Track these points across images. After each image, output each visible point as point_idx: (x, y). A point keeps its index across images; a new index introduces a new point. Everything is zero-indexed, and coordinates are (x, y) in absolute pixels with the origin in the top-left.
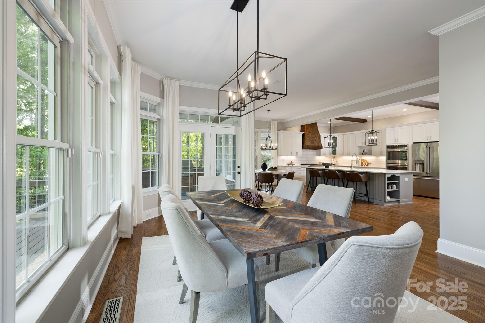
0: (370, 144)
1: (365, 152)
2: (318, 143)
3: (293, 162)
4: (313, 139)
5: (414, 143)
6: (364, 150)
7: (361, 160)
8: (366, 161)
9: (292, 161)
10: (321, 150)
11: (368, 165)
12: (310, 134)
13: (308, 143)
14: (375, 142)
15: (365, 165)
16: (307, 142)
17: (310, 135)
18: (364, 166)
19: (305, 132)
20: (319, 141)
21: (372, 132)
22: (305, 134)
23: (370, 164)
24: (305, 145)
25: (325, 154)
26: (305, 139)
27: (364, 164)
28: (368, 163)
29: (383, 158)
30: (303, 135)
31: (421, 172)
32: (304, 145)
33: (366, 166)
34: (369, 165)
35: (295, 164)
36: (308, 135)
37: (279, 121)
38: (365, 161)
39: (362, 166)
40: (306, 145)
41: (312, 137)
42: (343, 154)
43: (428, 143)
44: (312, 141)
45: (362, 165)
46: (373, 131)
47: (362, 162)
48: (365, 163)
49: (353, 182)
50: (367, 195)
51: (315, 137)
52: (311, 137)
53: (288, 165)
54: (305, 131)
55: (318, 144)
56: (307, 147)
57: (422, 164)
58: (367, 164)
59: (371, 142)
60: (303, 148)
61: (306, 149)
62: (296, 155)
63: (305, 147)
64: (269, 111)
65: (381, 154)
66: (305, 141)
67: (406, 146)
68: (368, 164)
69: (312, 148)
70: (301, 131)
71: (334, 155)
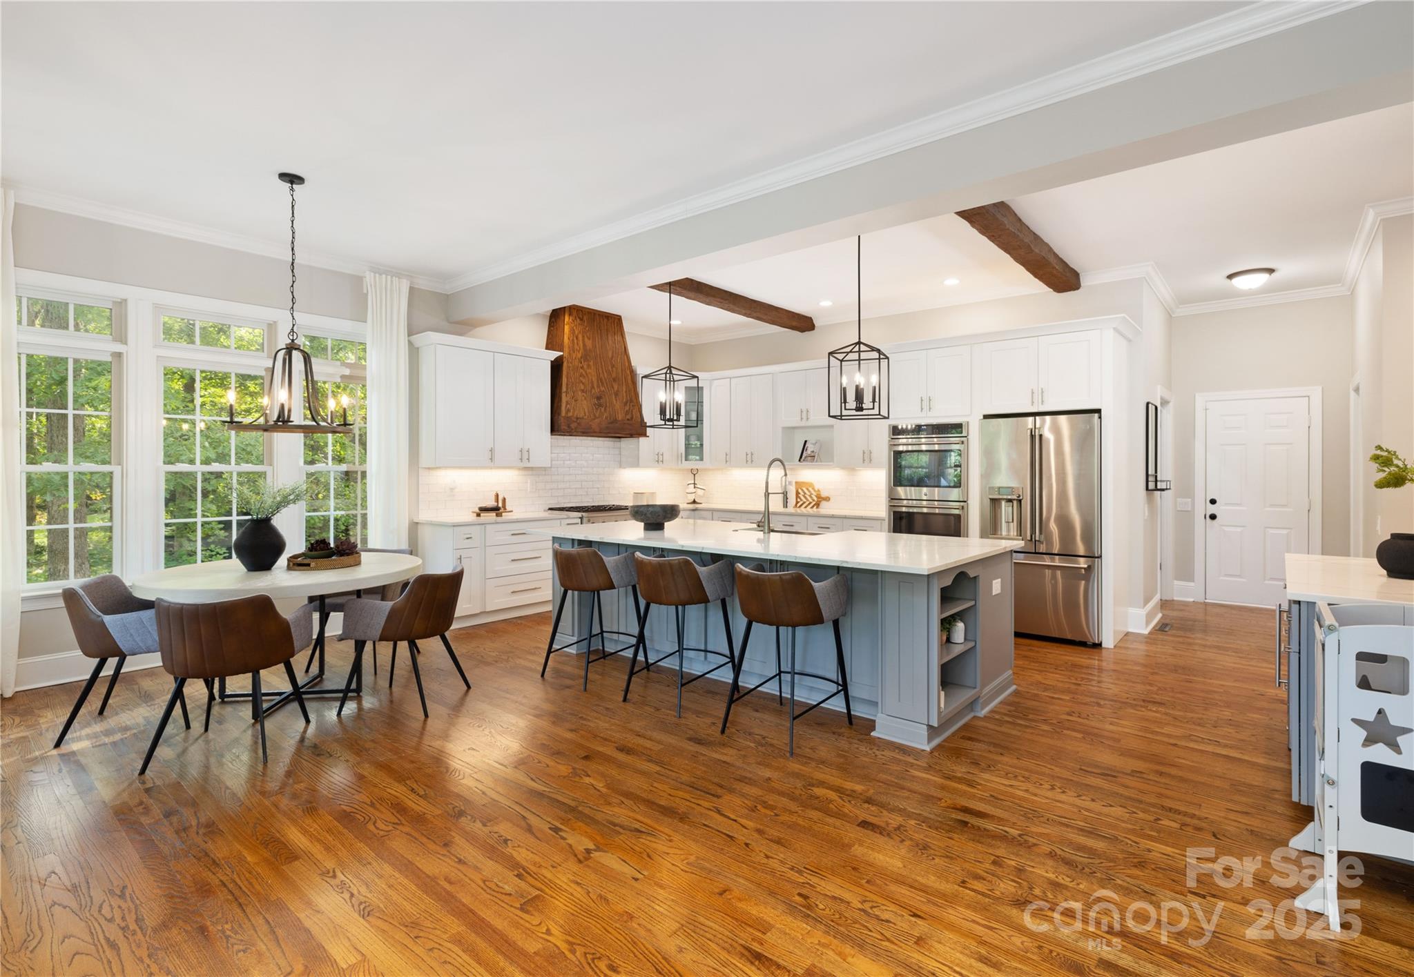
0: (845, 413)
1: (809, 452)
2: (627, 408)
3: (504, 500)
4: (602, 389)
5: (986, 417)
6: (806, 442)
7: (796, 483)
8: (813, 489)
9: (497, 496)
10: (642, 439)
11: (818, 505)
12: (589, 366)
13: (578, 405)
14: (867, 403)
15: (810, 503)
16: (576, 401)
17: (588, 371)
18: (806, 507)
19: (566, 355)
20: (631, 401)
21: (857, 349)
22: (565, 364)
23: (827, 499)
24: (563, 413)
25: (659, 460)
26: (564, 389)
27: (805, 497)
28: (819, 497)
29: (878, 478)
30: (556, 367)
31: (1012, 534)
32: (559, 414)
33: (812, 507)
34: (823, 504)
35: (517, 510)
36: (582, 368)
37: (423, 284)
38: (810, 489)
39: (799, 511)
40: (570, 414)
41: (600, 380)
42: (728, 461)
43: (1037, 418)
44: (599, 398)
45: (798, 505)
46: (863, 348)
47: (797, 493)
48: (810, 496)
49: (774, 628)
50: (844, 687)
51: (614, 380)
52: (594, 379)
53: (478, 515)
54: (566, 349)
55: (627, 413)
56: (573, 426)
57: (1015, 502)
58: (816, 499)
59: (852, 403)
60: (555, 429)
61: (570, 432)
62: (522, 465)
63: (564, 427)
64: (292, 179)
65: (867, 459)
66: (564, 395)
67: (957, 427)
68: (820, 500)
69: (597, 430)
70: (547, 348)
71: (693, 464)
